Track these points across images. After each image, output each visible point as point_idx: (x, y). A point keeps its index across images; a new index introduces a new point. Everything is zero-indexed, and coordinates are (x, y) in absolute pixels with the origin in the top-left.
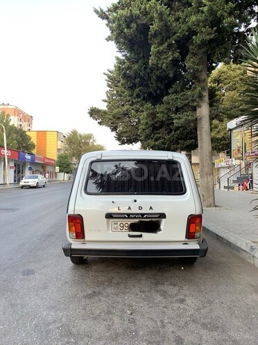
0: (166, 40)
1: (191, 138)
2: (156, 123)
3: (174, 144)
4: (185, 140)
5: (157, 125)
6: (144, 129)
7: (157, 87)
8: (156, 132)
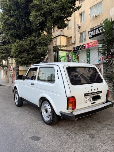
0: (39, 11)
1: (38, 59)
2: (22, 49)
3: (30, 61)
4: (36, 59)
5: (22, 51)
6: (14, 52)
7: (23, 32)
8: (21, 54)
